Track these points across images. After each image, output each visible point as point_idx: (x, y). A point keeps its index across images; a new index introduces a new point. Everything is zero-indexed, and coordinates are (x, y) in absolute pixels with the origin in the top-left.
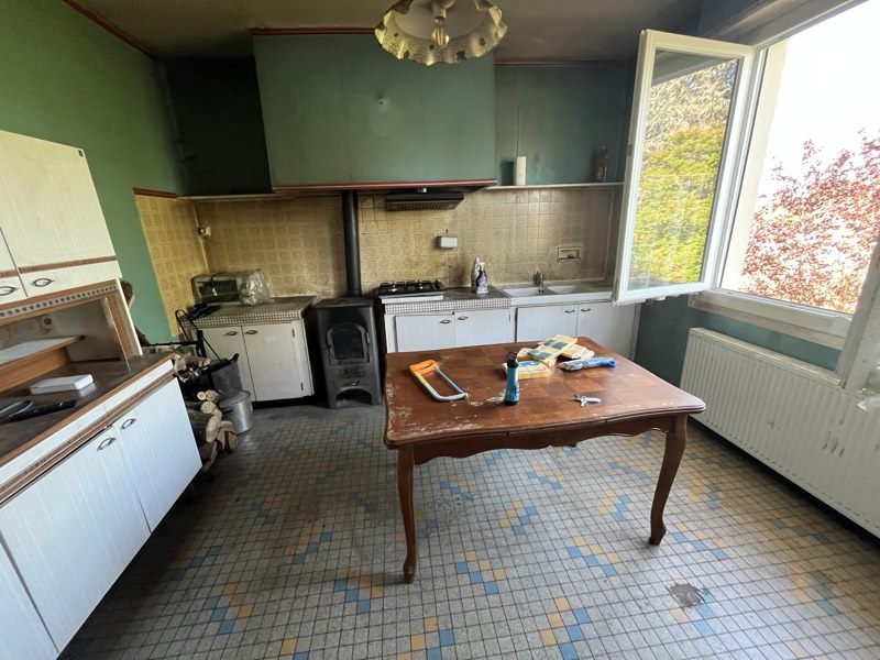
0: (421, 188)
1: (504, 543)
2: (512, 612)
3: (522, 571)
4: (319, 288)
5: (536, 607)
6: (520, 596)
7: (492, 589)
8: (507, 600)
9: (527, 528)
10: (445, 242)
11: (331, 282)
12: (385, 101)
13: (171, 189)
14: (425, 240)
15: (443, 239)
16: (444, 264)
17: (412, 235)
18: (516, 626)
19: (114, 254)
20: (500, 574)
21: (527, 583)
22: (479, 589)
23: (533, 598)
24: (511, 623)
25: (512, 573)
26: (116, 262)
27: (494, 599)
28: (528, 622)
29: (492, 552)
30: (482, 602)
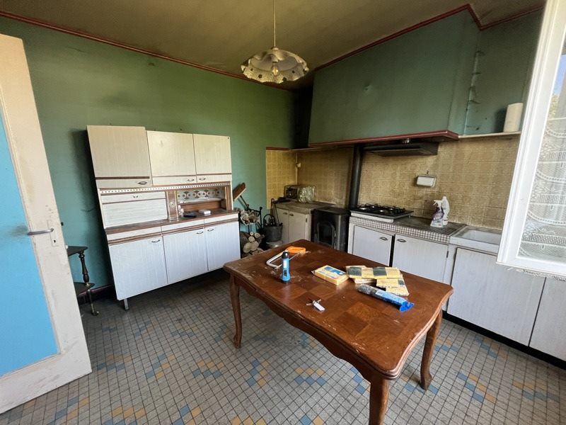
0: (405, 139)
1: (284, 376)
2: (243, 397)
3: (271, 393)
4: (338, 201)
5: (251, 409)
6: (254, 398)
7: (251, 382)
8: (249, 392)
9: (304, 385)
10: (421, 181)
11: (344, 198)
12: (369, 88)
13: (286, 147)
14: (407, 178)
15: (419, 178)
16: (421, 198)
17: (398, 174)
18: (236, 402)
19: (231, 172)
20: (262, 382)
21: (264, 399)
22: (248, 376)
23: (256, 406)
24: (236, 399)
25: (266, 388)
26: (231, 175)
27: (246, 385)
28: (240, 407)
29: (274, 373)
30: (242, 381)
